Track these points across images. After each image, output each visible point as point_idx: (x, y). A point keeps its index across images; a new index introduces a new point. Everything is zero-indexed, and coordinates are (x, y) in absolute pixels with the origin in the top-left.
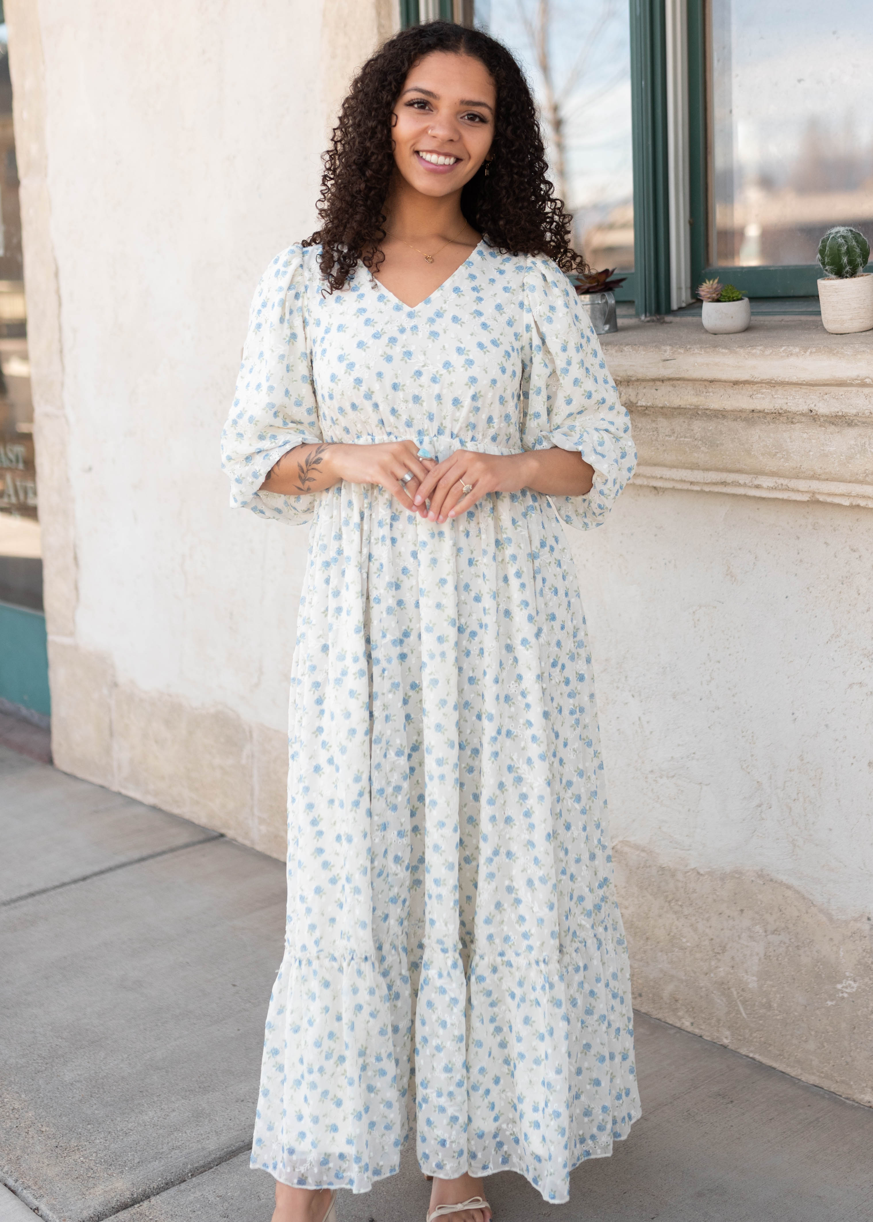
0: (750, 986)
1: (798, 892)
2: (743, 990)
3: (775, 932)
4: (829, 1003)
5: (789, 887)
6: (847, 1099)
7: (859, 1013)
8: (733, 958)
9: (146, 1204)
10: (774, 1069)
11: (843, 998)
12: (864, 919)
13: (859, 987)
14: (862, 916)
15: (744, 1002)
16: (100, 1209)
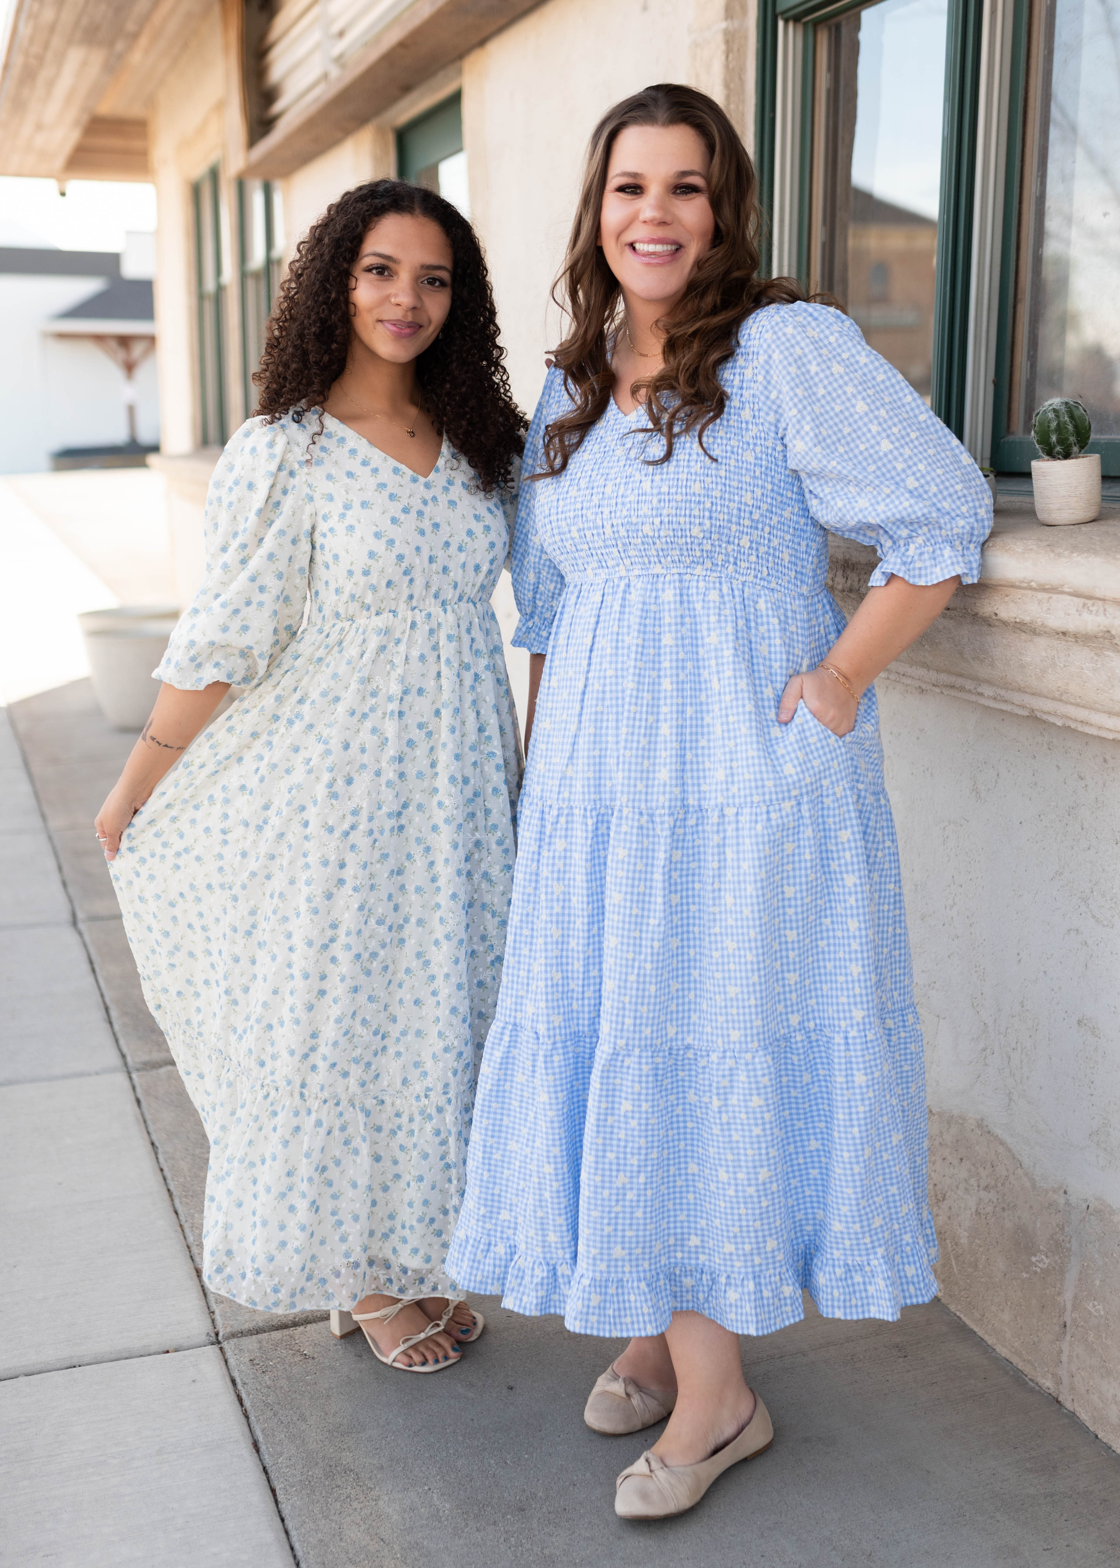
0: (962, 1241)
1: (1009, 1150)
2: (956, 1244)
3: (986, 1188)
4: (1025, 1275)
5: (1002, 1143)
6: (1032, 1380)
7: (1048, 1291)
8: (950, 1208)
9: (301, 1329)
10: (975, 1333)
11: (1036, 1273)
12: (1062, 1192)
13: (1050, 1264)
14: (1060, 1188)
15: (957, 1258)
16: (261, 1324)
